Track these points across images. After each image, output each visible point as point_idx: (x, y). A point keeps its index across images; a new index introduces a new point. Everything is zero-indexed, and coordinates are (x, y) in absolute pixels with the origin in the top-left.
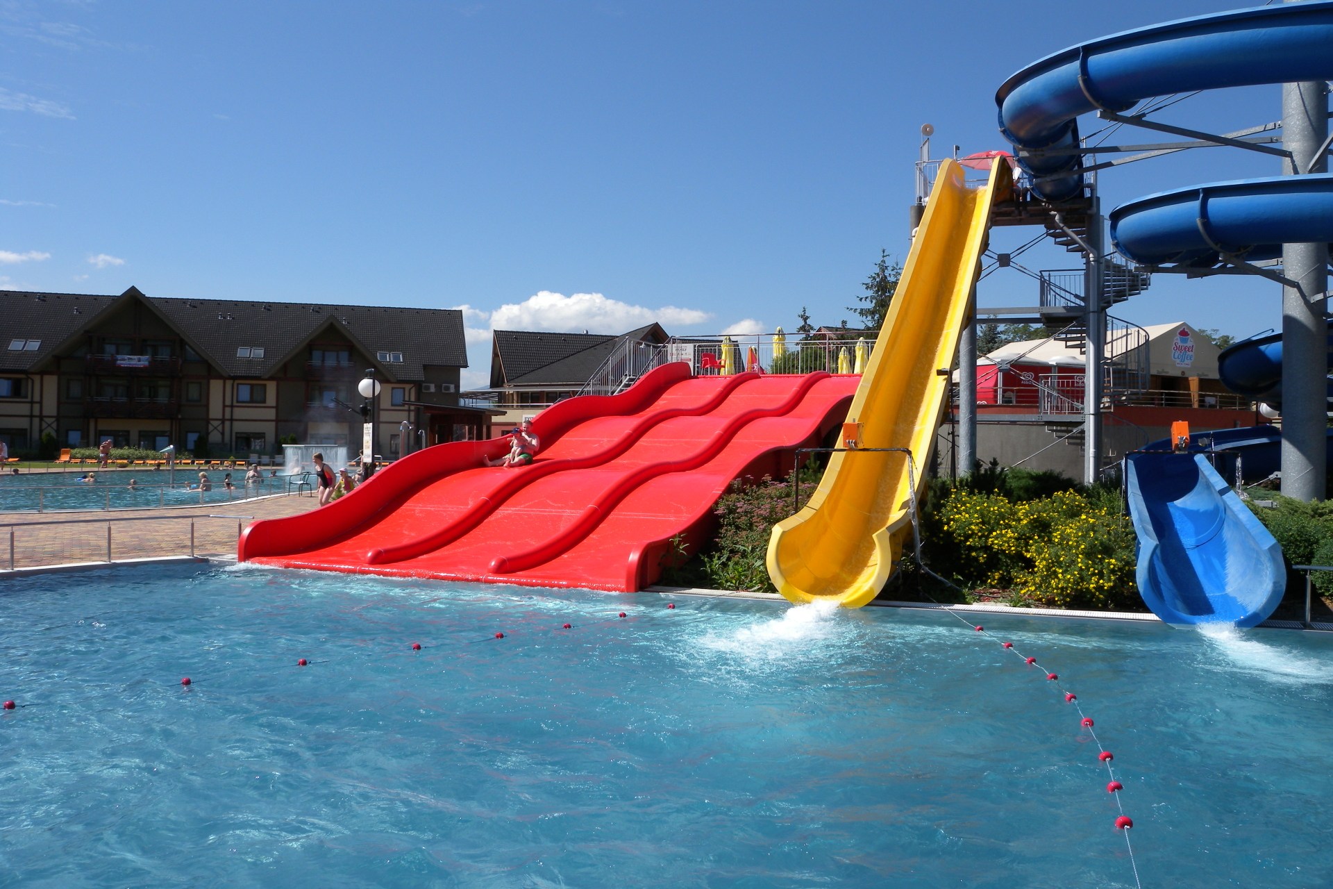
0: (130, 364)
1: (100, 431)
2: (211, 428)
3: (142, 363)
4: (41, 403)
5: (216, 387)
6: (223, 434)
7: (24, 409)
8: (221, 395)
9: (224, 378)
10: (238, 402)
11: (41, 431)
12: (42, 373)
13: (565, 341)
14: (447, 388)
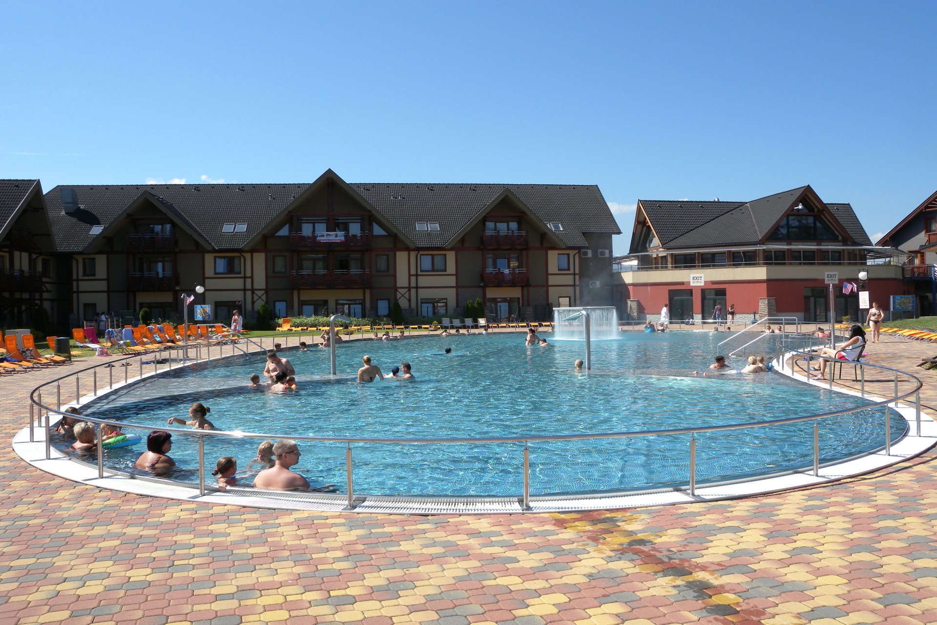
0: (329, 240)
1: (302, 301)
2: (399, 296)
3: (339, 238)
4: (252, 277)
5: (402, 258)
6: (409, 300)
7: (238, 283)
8: (407, 263)
9: (408, 249)
10: (421, 271)
11: (253, 303)
12: (252, 251)
13: (703, 207)
14: (603, 254)
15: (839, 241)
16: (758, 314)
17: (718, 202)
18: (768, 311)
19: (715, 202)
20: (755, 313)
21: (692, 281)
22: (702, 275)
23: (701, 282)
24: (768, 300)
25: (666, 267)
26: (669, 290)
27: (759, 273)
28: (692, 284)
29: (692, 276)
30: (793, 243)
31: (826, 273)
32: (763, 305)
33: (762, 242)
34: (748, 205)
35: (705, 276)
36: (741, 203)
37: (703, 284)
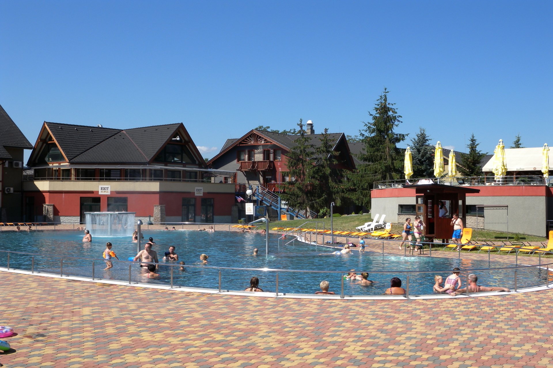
13: (92, 132)
14: (17, 164)
15: (196, 165)
16: (152, 217)
17: (102, 128)
18: (161, 215)
19: (98, 128)
20: (150, 217)
21: (100, 191)
22: (109, 186)
23: (107, 192)
24: (161, 207)
25: (70, 179)
26: (81, 197)
27: (154, 186)
28: (100, 193)
29: (100, 187)
30: (168, 165)
31: (196, 188)
32: (157, 211)
33: (149, 163)
34: (124, 132)
35: (111, 187)
36: (119, 130)
37: (109, 193)
